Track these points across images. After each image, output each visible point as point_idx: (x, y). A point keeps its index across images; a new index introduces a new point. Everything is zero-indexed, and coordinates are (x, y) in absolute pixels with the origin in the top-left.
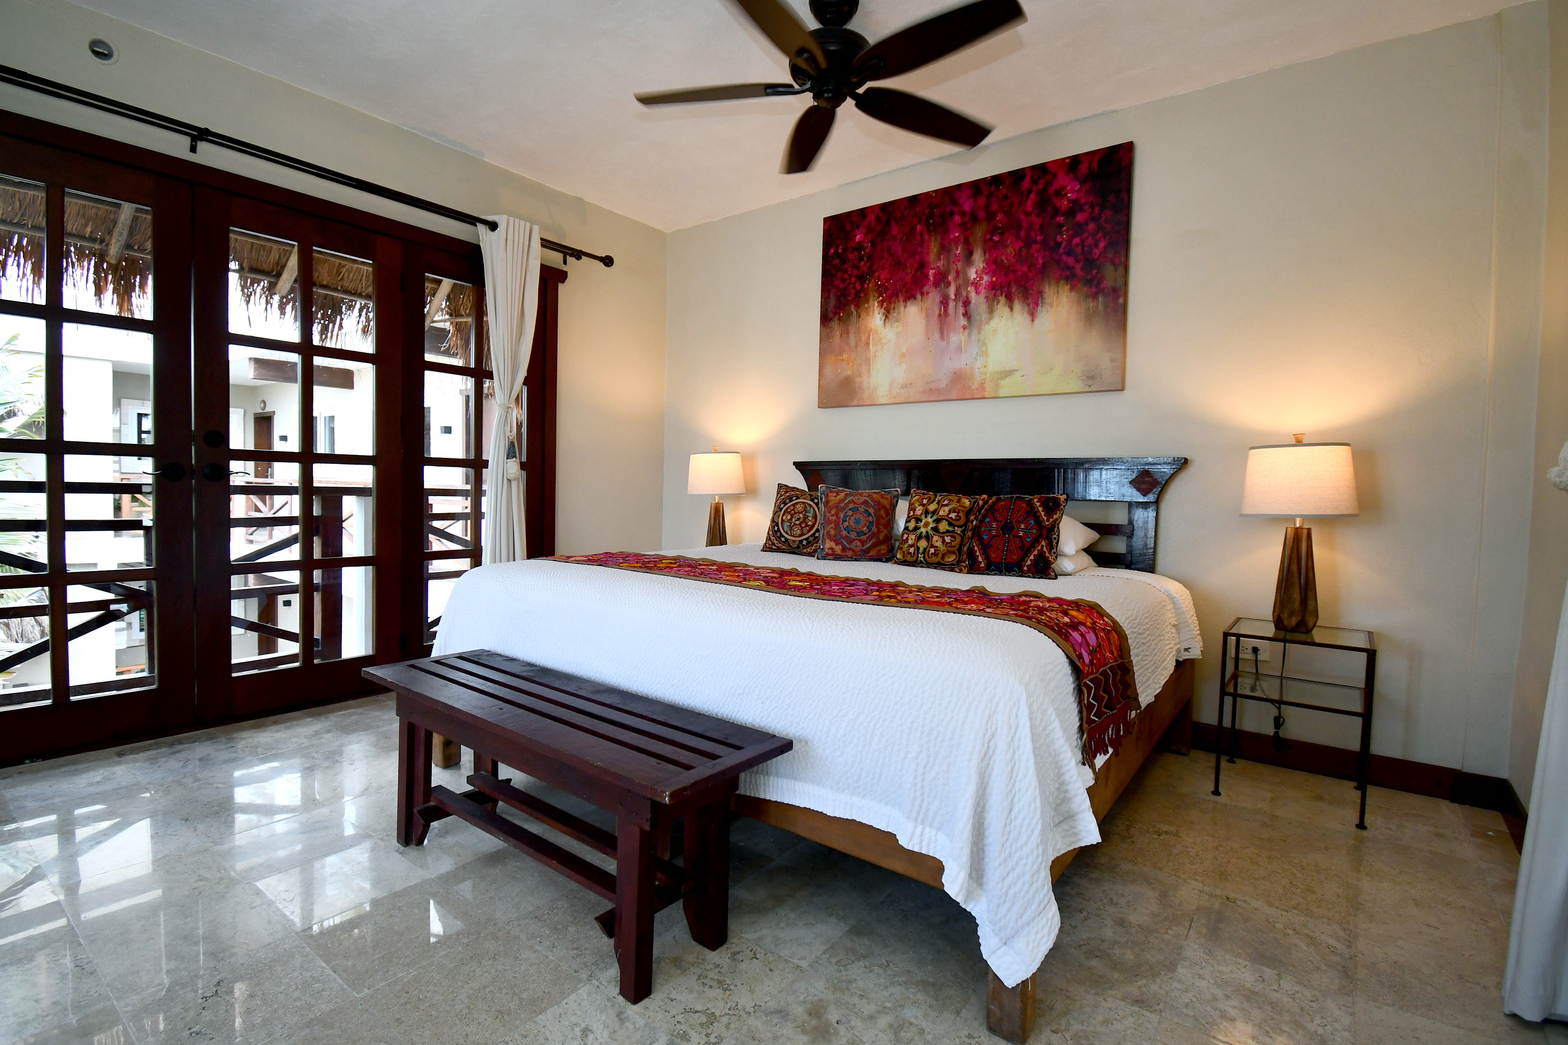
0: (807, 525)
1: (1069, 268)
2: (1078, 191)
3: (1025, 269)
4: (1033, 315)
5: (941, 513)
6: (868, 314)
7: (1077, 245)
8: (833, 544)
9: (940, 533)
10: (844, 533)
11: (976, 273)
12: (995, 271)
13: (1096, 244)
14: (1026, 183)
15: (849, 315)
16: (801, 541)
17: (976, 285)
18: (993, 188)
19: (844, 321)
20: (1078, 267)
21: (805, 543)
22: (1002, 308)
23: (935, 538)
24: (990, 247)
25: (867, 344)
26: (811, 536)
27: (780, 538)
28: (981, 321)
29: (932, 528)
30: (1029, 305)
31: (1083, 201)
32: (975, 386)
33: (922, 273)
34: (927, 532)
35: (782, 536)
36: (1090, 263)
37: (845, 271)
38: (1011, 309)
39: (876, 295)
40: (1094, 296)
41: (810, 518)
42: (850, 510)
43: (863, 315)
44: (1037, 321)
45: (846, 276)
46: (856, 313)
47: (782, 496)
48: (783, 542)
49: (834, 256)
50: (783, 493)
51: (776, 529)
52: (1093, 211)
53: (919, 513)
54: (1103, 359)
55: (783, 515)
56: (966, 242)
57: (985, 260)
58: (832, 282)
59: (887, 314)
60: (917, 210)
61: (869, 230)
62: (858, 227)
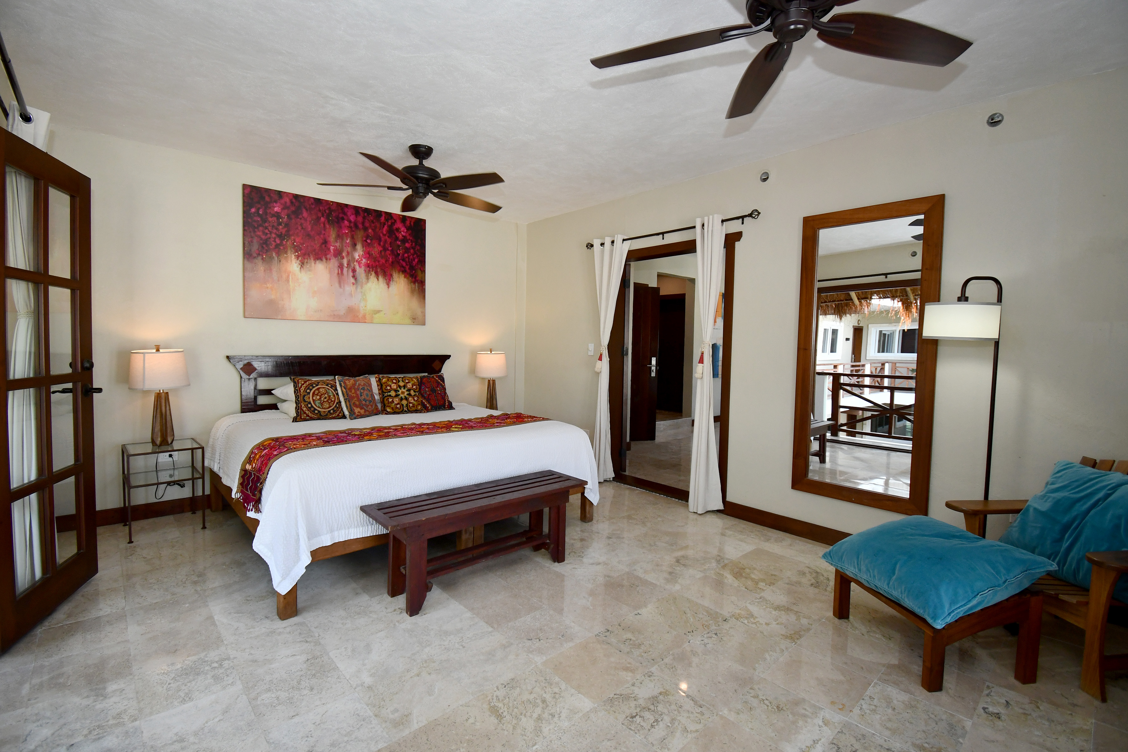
0: (332, 401)
1: (403, 267)
2: (406, 232)
3: (384, 262)
4: (388, 285)
5: (409, 386)
6: (287, 262)
7: (406, 257)
8: (359, 409)
9: (412, 396)
10: (364, 402)
11: (359, 256)
12: (369, 258)
13: (414, 260)
14: (383, 219)
15: (271, 258)
16: (329, 411)
17: (359, 263)
18: (366, 214)
19: (268, 261)
20: (407, 267)
22: (373, 277)
23: (410, 399)
24: (366, 245)
25: (288, 281)
26: (335, 407)
27: (314, 411)
28: (363, 282)
29: (407, 394)
30: (386, 280)
31: (408, 237)
32: (360, 316)
33: (325, 246)
34: (405, 396)
35: (315, 409)
36: (412, 268)
37: (266, 228)
38: (378, 280)
39: (293, 251)
40: (414, 283)
41: (332, 396)
42: (361, 389)
43: (283, 261)
44: (390, 288)
45: (266, 231)
46: (277, 258)
47: (303, 384)
48: (317, 413)
49: (256, 215)
50: (303, 383)
51: (309, 406)
52: (412, 245)
53: (395, 387)
54: (419, 311)
55: (313, 397)
56: (353, 238)
57: (363, 251)
58: (255, 232)
59: (302, 265)
60: (321, 208)
61: (285, 207)
62: (276, 202)
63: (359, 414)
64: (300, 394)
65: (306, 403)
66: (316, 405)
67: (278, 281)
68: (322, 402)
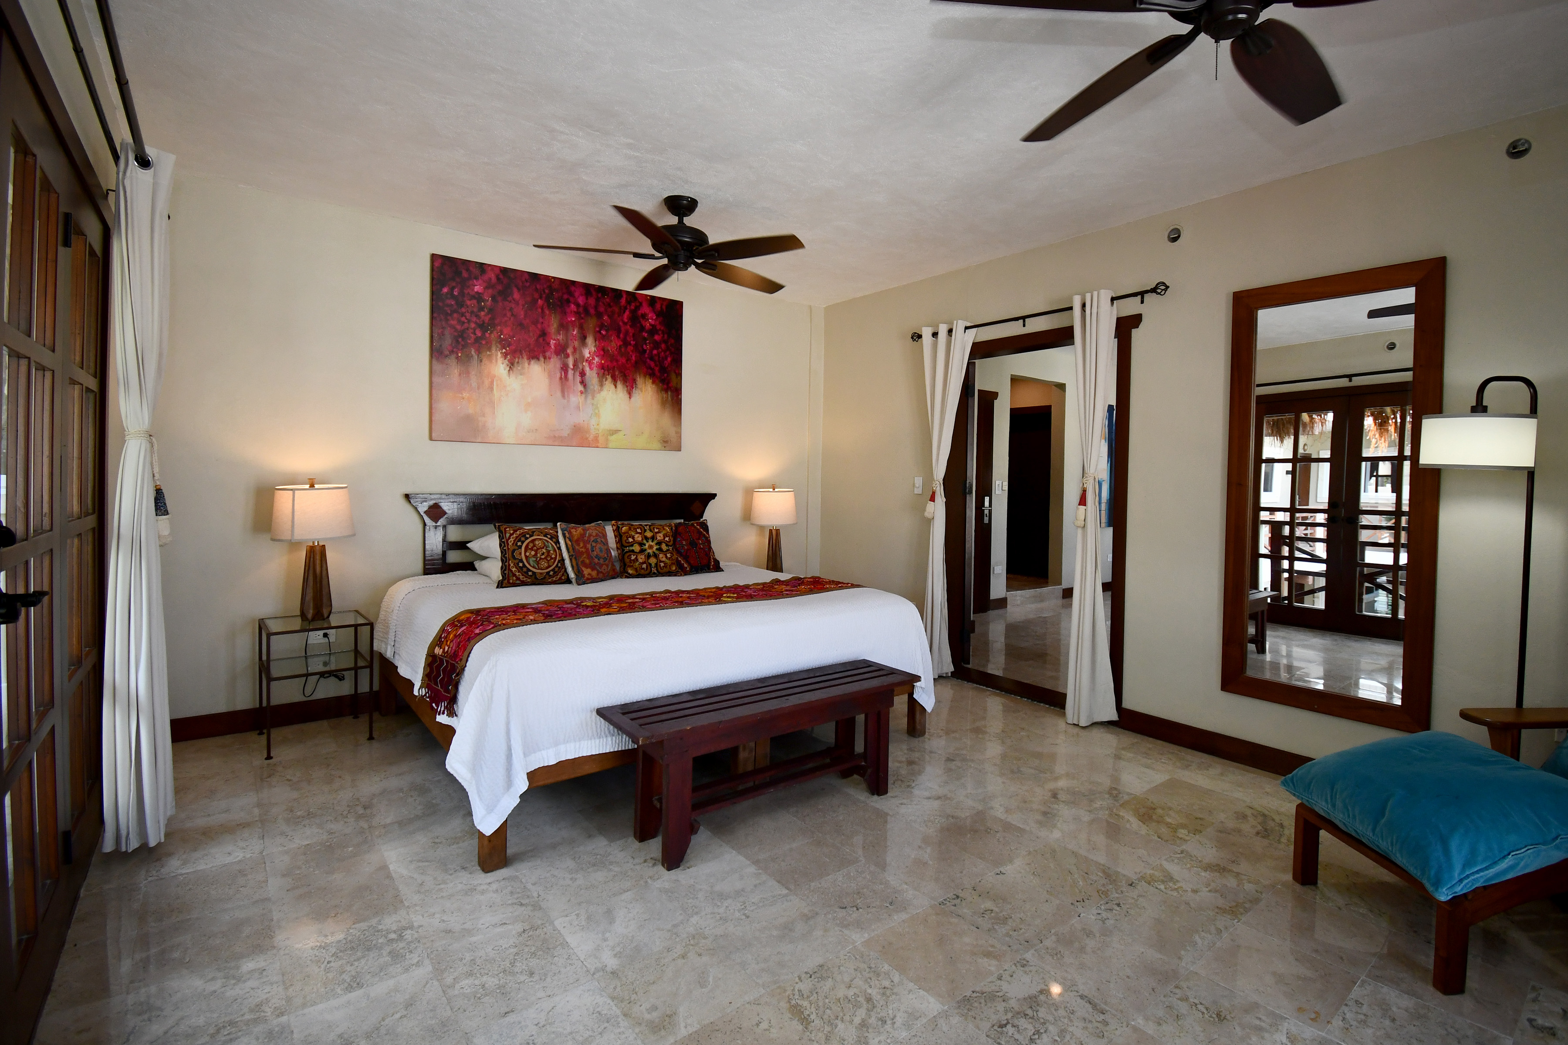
0: (552, 558)
1: (649, 368)
2: (655, 320)
3: (624, 361)
4: (630, 394)
5: (659, 538)
6: (491, 361)
7: (655, 355)
8: (589, 571)
9: (663, 551)
10: (596, 560)
11: (590, 353)
12: (603, 355)
13: (666, 359)
14: (623, 301)
15: (469, 357)
16: (548, 573)
17: (590, 363)
19: (464, 361)
20: (657, 369)
21: (551, 573)
22: (608, 383)
23: (661, 556)
24: (599, 338)
25: (491, 389)
26: (556, 567)
27: (527, 573)
28: (594, 390)
29: (657, 549)
30: (627, 387)
31: (658, 327)
32: (591, 438)
33: (544, 340)
34: (654, 552)
35: (529, 570)
36: (663, 370)
37: (463, 315)
38: (616, 387)
39: (499, 346)
40: (666, 390)
41: (552, 552)
42: (593, 541)
43: (485, 361)
44: (632, 399)
45: (463, 319)
46: (476, 357)
47: (512, 534)
48: (531, 576)
49: (449, 296)
50: (512, 532)
51: (521, 565)
52: (663, 337)
53: (640, 539)
54: (672, 431)
55: (525, 552)
56: (581, 328)
57: (595, 346)
58: (447, 320)
59: (511, 366)
60: (538, 287)
61: (489, 286)
62: (476, 278)
63: (590, 577)
64: (508, 549)
65: (517, 561)
66: (530, 564)
67: (478, 388)
68: (538, 559)
